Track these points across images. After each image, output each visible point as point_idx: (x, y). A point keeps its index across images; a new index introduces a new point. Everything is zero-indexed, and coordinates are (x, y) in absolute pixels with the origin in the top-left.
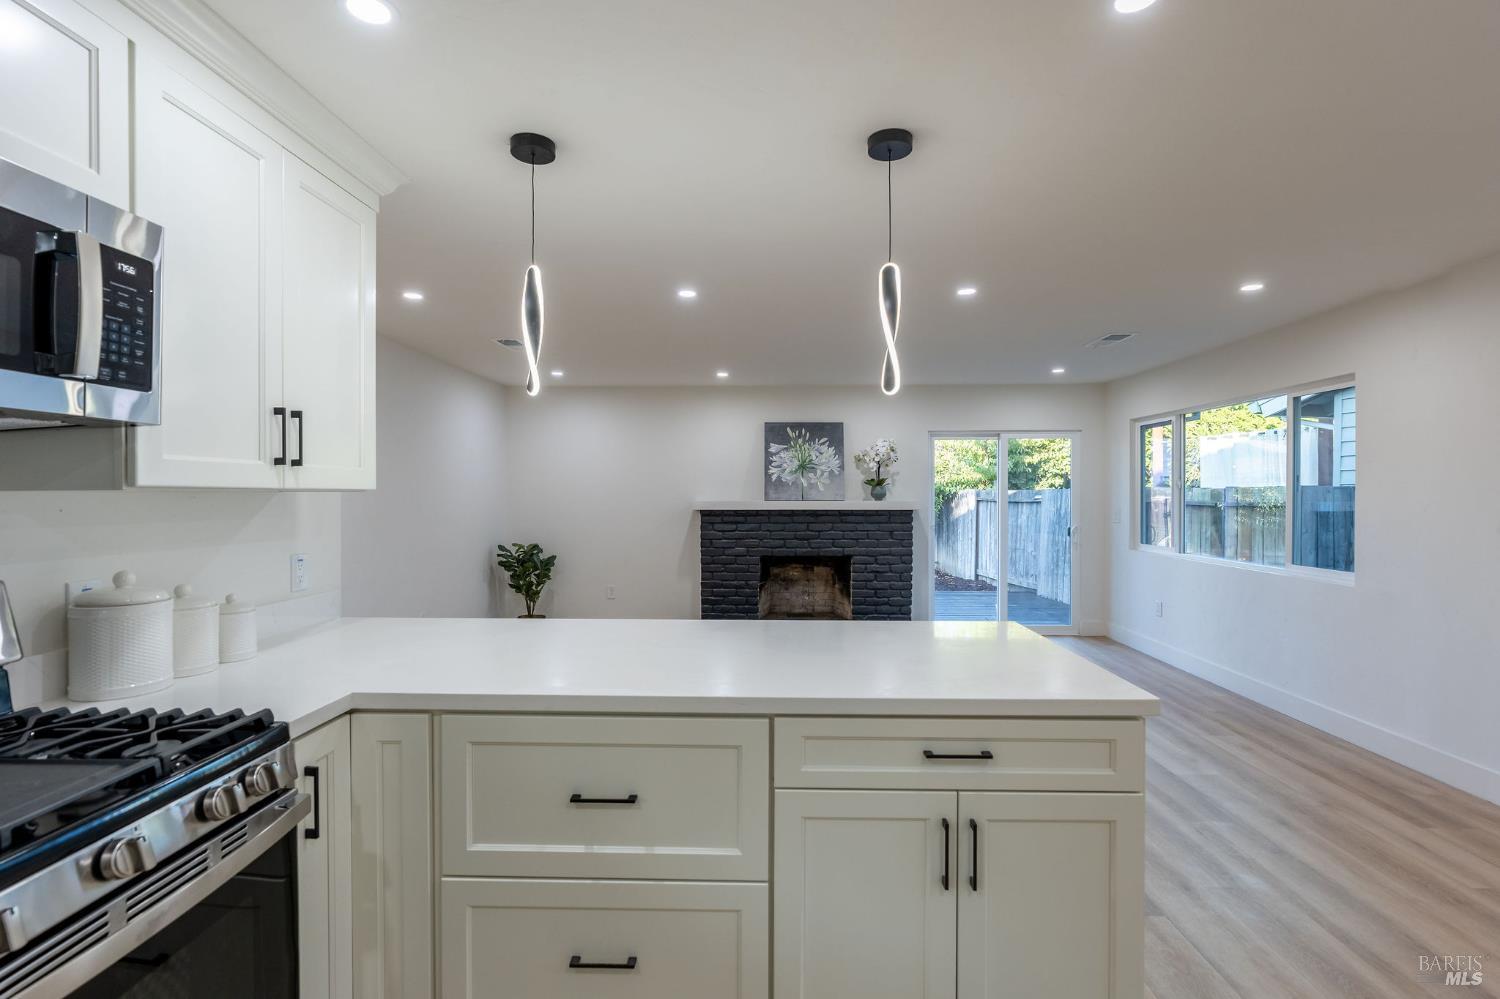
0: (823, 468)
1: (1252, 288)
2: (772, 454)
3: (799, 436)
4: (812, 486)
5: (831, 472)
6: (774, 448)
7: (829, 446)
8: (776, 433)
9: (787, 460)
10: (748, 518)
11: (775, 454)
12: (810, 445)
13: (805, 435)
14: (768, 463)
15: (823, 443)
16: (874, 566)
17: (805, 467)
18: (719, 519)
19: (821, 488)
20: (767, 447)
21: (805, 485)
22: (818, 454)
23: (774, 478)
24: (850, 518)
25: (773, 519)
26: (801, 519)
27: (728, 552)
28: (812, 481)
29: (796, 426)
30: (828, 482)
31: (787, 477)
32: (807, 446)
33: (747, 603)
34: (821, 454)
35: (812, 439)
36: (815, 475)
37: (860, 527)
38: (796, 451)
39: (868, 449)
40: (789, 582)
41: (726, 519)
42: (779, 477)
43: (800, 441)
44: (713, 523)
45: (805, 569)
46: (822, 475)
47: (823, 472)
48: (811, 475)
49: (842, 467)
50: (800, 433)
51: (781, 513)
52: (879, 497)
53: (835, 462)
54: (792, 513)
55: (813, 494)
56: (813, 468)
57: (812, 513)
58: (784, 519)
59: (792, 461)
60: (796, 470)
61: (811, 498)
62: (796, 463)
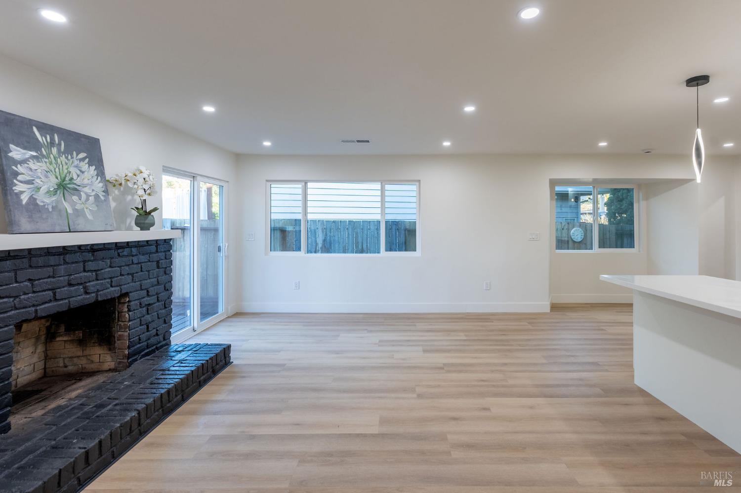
0: (86, 190)
2: (16, 162)
3: (52, 144)
4: (78, 213)
5: (97, 197)
6: (17, 153)
7: (90, 164)
8: (17, 131)
9: (38, 175)
11: (20, 162)
12: (67, 158)
13: (60, 144)
14: (11, 175)
15: (82, 160)
17: (64, 187)
19: (90, 217)
20: (6, 149)
21: (70, 211)
22: (79, 172)
23: (24, 198)
24: (126, 252)
26: (78, 257)
28: (78, 207)
29: (45, 128)
30: (95, 209)
31: (44, 199)
32: (63, 158)
34: (83, 172)
35: (68, 152)
36: (80, 197)
37: (135, 260)
38: (51, 163)
39: (130, 174)
42: (33, 200)
43: (54, 150)
46: (87, 199)
47: (88, 196)
48: (75, 198)
49: (106, 191)
50: (52, 139)
51: (48, 252)
52: (147, 226)
53: (99, 186)
54: (64, 251)
55: (81, 224)
56: (76, 190)
57: (89, 248)
58: (53, 260)
59: (47, 177)
60: (55, 191)
61: (79, 228)
62: (53, 181)
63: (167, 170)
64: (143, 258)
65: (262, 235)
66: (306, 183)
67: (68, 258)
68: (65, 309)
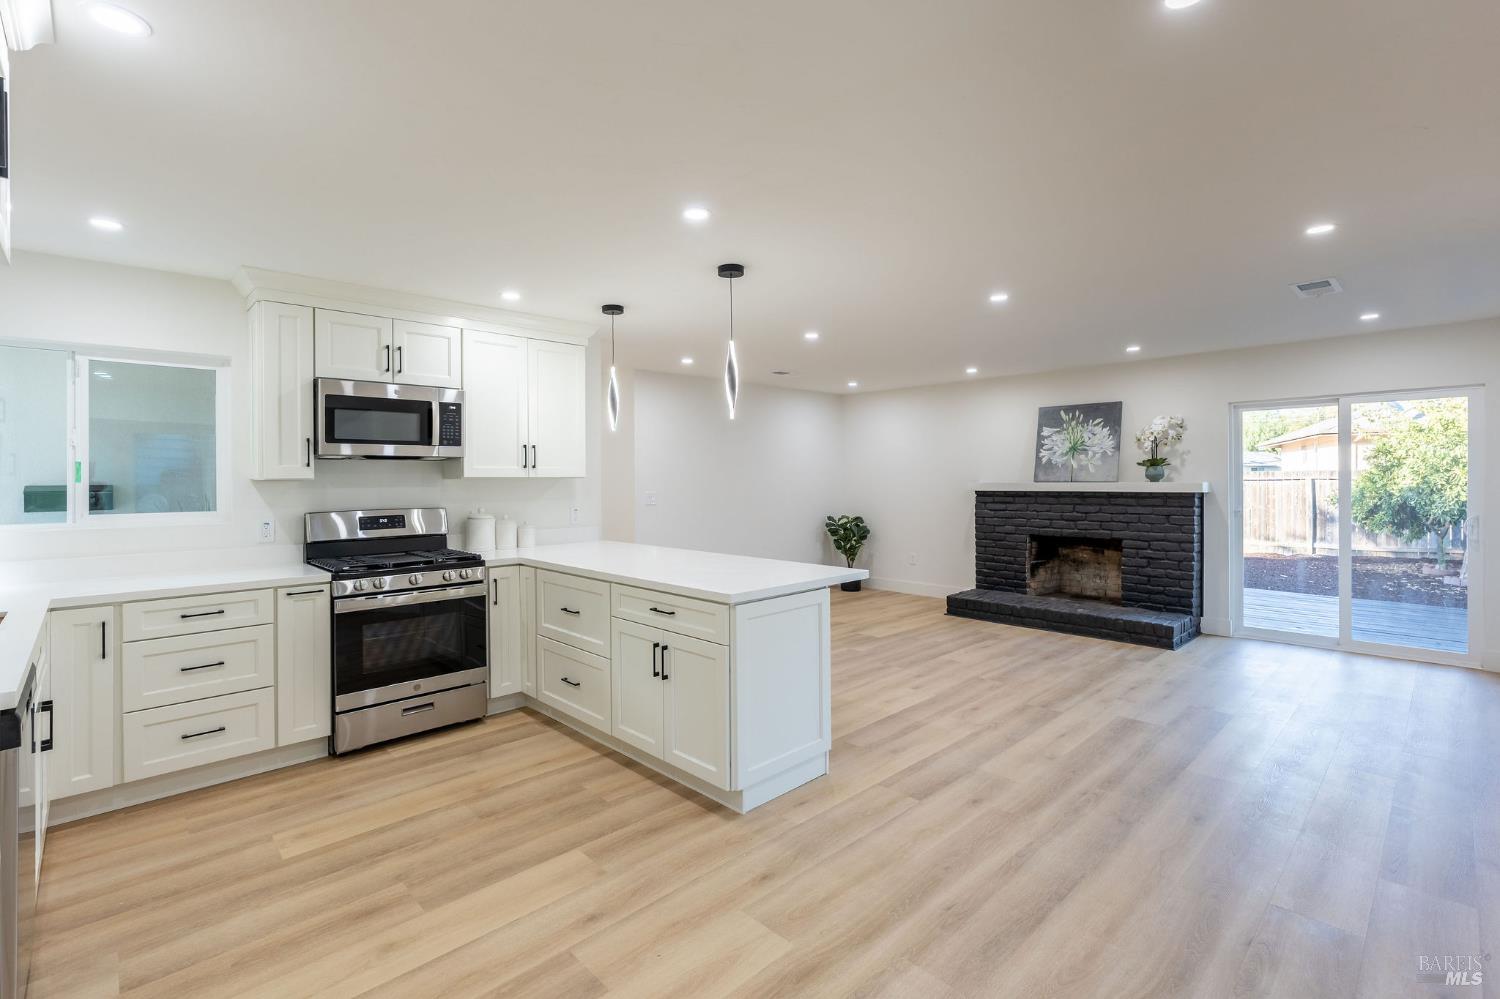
0: (1095, 449)
1: (1320, 229)
2: (1044, 438)
3: (1073, 419)
4: (1082, 468)
5: (1105, 453)
6: (1046, 431)
7: (1104, 427)
8: (1050, 417)
9: (1058, 442)
10: (1017, 499)
11: (1047, 437)
12: (1083, 427)
13: (1079, 417)
14: (1040, 446)
15: (1098, 424)
16: (1150, 552)
17: (1076, 449)
18: (990, 499)
19: (1091, 469)
20: (1040, 431)
21: (1075, 466)
22: (1091, 436)
23: (1044, 460)
25: (1039, 500)
26: (1067, 500)
27: (998, 529)
28: (1084, 463)
29: (1070, 409)
30: (1100, 463)
31: (1057, 460)
32: (1080, 428)
33: (1016, 578)
34: (1095, 435)
35: (1086, 421)
36: (1087, 455)
37: (1130, 510)
38: (1068, 433)
40: (1079, 564)
41: (997, 499)
42: (1049, 461)
43: (1074, 423)
44: (986, 503)
45: (1095, 551)
46: (1094, 456)
47: (1095, 453)
48: (1082, 457)
49: (1117, 447)
50: (1074, 415)
51: (1048, 494)
52: (1154, 478)
53: (1109, 443)
54: (1058, 494)
55: (1083, 475)
56: (1085, 450)
58: (1051, 500)
59: (1062, 444)
60: (1067, 452)
61: (1078, 479)
62: (1068, 445)
64: (1140, 510)
67: (1062, 500)
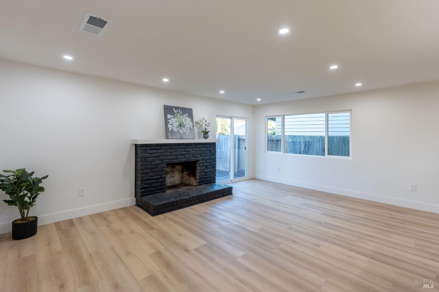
0: (187, 126)
2: (169, 119)
3: (178, 112)
4: (184, 133)
5: (190, 128)
6: (169, 116)
7: (189, 117)
8: (168, 110)
9: (174, 122)
10: (162, 147)
11: (170, 119)
12: (182, 116)
13: (180, 112)
14: (166, 123)
15: (187, 116)
16: (206, 164)
17: (181, 125)
18: (149, 148)
19: (187, 134)
20: (166, 116)
21: (182, 133)
22: (185, 120)
23: (170, 129)
24: (198, 146)
26: (183, 147)
27: (153, 163)
28: (184, 131)
29: (177, 108)
30: (189, 132)
31: (175, 129)
32: (181, 117)
33: (161, 185)
34: (186, 120)
35: (182, 114)
36: (185, 128)
37: (201, 149)
38: (177, 118)
39: (201, 119)
41: (152, 148)
42: (172, 129)
43: (179, 114)
44: (146, 150)
46: (187, 129)
47: (187, 128)
48: (184, 128)
49: (193, 126)
50: (178, 111)
52: (206, 138)
53: (191, 124)
54: (179, 145)
55: (185, 136)
56: (184, 126)
57: (186, 144)
58: (176, 147)
59: (176, 123)
60: (178, 126)
61: (184, 138)
62: (178, 124)
63: (218, 116)
64: (204, 149)
65: (263, 143)
66: (284, 116)
68: (179, 162)
